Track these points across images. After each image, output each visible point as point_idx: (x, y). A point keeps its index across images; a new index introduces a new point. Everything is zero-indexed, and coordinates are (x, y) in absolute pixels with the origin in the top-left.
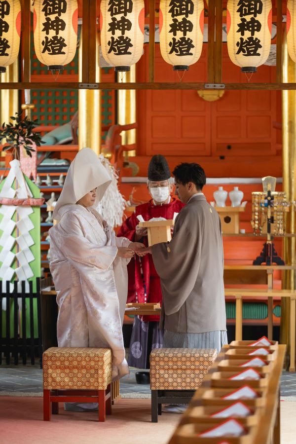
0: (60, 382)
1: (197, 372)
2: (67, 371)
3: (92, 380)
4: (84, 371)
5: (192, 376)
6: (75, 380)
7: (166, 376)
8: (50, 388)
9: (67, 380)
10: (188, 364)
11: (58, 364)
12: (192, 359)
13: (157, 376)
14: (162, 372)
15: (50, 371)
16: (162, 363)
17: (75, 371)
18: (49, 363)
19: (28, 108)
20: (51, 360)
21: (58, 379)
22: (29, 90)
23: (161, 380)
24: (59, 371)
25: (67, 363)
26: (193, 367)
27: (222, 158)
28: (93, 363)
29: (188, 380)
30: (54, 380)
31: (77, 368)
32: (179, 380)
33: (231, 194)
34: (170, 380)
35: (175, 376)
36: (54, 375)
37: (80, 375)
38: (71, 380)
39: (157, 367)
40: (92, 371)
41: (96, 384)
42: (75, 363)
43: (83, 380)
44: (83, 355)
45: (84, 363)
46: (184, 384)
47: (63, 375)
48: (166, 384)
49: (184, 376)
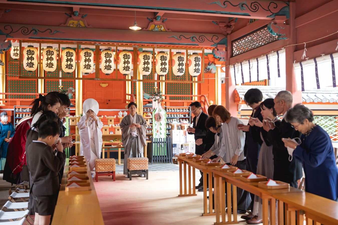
0: (101, 170)
1: (143, 164)
2: (104, 166)
3: (111, 168)
4: (109, 166)
5: (142, 165)
6: (106, 168)
7: (134, 166)
8: (98, 172)
9: (103, 169)
10: (141, 162)
11: (101, 164)
12: (140, 161)
13: (132, 166)
14: (133, 165)
15: (98, 166)
16: (133, 162)
17: (106, 166)
18: (98, 164)
19: (61, 87)
20: (99, 163)
21: (101, 169)
22: (61, 80)
23: (133, 167)
24: (101, 166)
25: (104, 163)
26: (142, 163)
27: (107, 104)
28: (112, 163)
29: (141, 167)
30: (99, 169)
31: (107, 165)
32: (138, 167)
33: (124, 113)
34: (135, 167)
35: (137, 166)
36: (100, 167)
37: (108, 167)
38: (105, 168)
39: (132, 163)
40: (112, 166)
41: (113, 170)
42: (106, 163)
43: (109, 168)
44: (109, 161)
45: (109, 163)
46: (139, 168)
47: (102, 167)
48: (134, 168)
49: (139, 166)
